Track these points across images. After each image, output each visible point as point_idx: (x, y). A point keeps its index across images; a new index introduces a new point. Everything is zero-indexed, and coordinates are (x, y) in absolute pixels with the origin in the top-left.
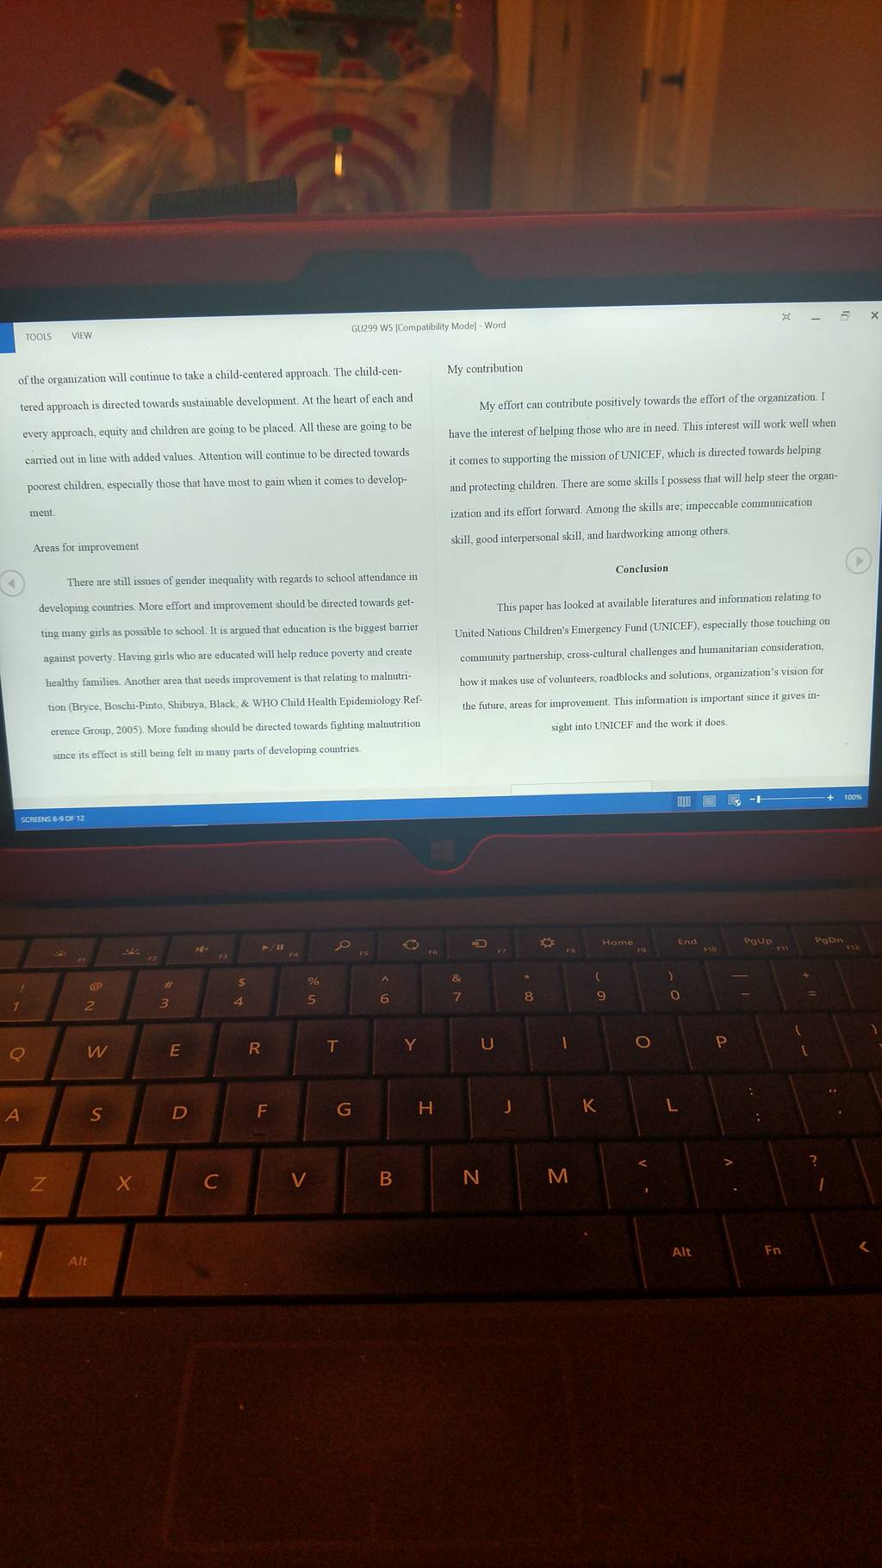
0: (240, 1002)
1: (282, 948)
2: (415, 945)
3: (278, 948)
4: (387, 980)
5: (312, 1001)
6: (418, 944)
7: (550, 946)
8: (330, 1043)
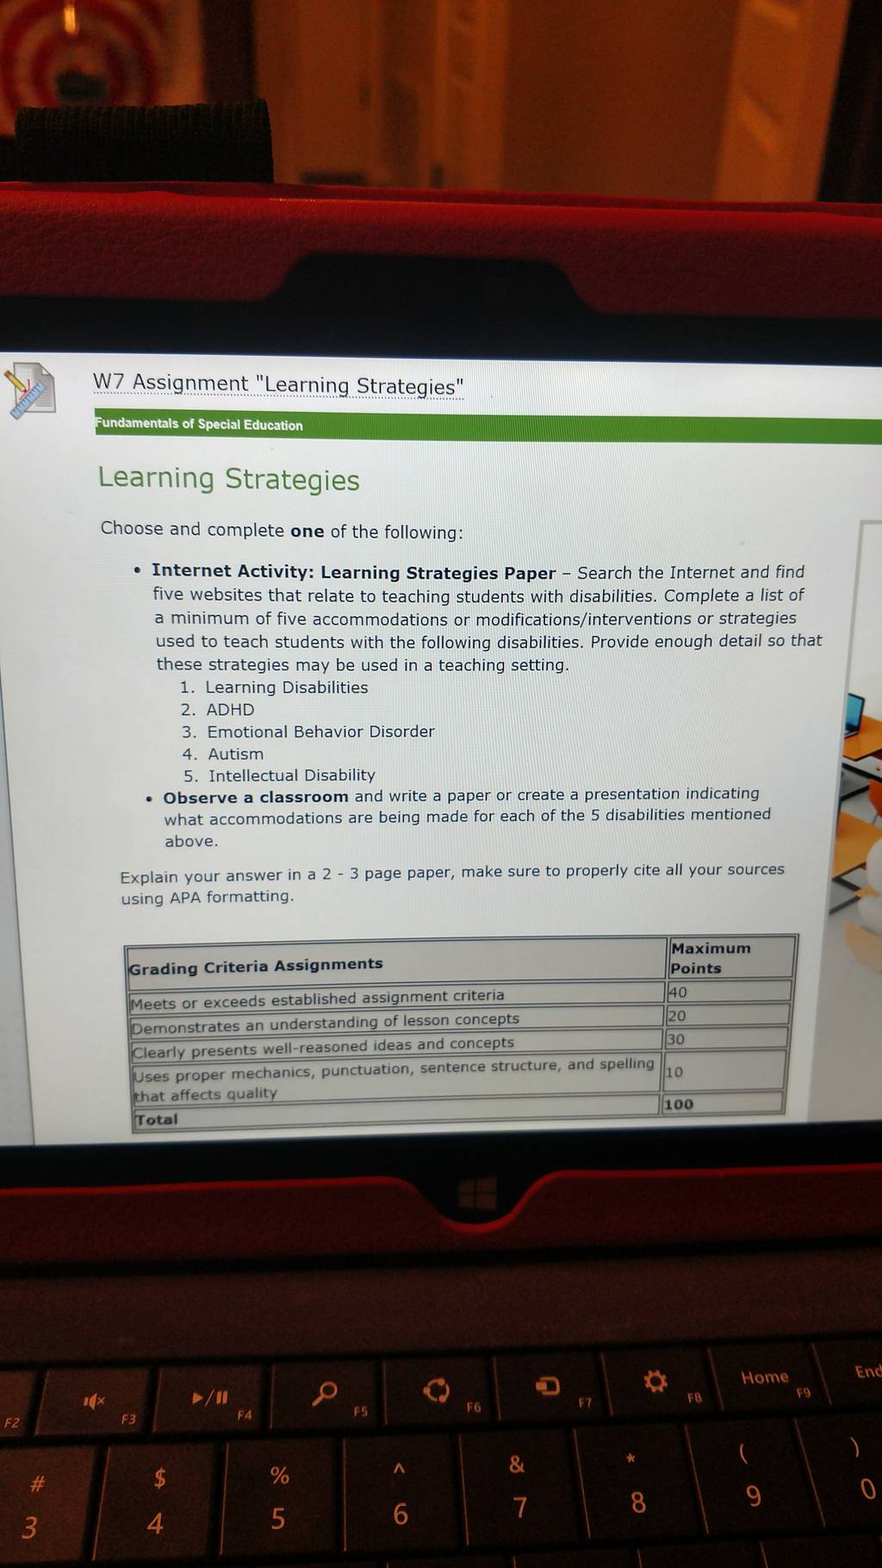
0: (156, 1525)
1: (225, 1401)
2: (441, 1391)
3: (218, 1402)
4: (403, 1471)
5: (278, 1522)
6: (447, 1385)
7: (661, 1389)
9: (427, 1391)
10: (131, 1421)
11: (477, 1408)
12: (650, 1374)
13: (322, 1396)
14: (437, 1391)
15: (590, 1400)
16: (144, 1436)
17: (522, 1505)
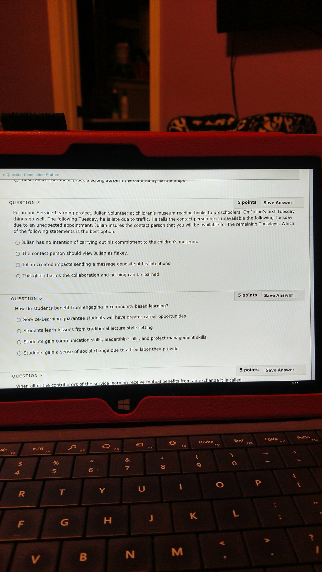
0: (18, 473)
1: (42, 449)
2: (108, 446)
3: (40, 449)
4: (93, 462)
5: (54, 472)
6: (109, 446)
7: (174, 445)
8: (61, 491)
9: (103, 446)
10: (14, 453)
11: (118, 449)
12: (171, 442)
13: (72, 448)
14: (106, 446)
15: (152, 447)
16: (18, 456)
17: (128, 468)
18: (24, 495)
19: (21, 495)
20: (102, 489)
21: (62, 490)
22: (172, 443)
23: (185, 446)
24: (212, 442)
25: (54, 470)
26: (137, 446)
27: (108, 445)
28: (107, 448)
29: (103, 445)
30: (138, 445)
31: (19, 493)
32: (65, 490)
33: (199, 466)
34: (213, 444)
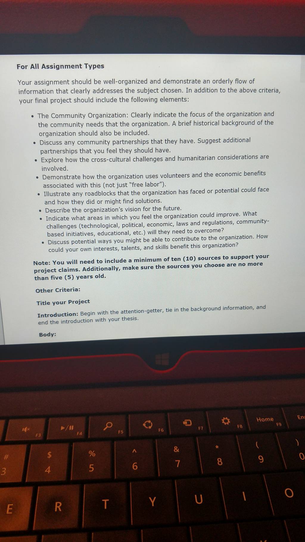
0: (48, 470)
2: (149, 425)
3: (70, 429)
4: (136, 452)
5: (91, 469)
6: (151, 423)
7: (228, 424)
8: (104, 502)
9: (144, 425)
10: (39, 436)
11: (162, 430)
12: (224, 418)
13: (107, 427)
15: (202, 427)
16: (44, 441)
17: (179, 463)
18: (60, 507)
19: (58, 508)
20: (153, 500)
21: (106, 501)
22: (226, 421)
23: (241, 426)
24: (272, 419)
25: (92, 466)
26: (184, 425)
27: (149, 422)
28: (150, 427)
29: (144, 423)
30: (185, 423)
31: (55, 505)
32: (108, 500)
33: (262, 461)
34: (274, 423)
